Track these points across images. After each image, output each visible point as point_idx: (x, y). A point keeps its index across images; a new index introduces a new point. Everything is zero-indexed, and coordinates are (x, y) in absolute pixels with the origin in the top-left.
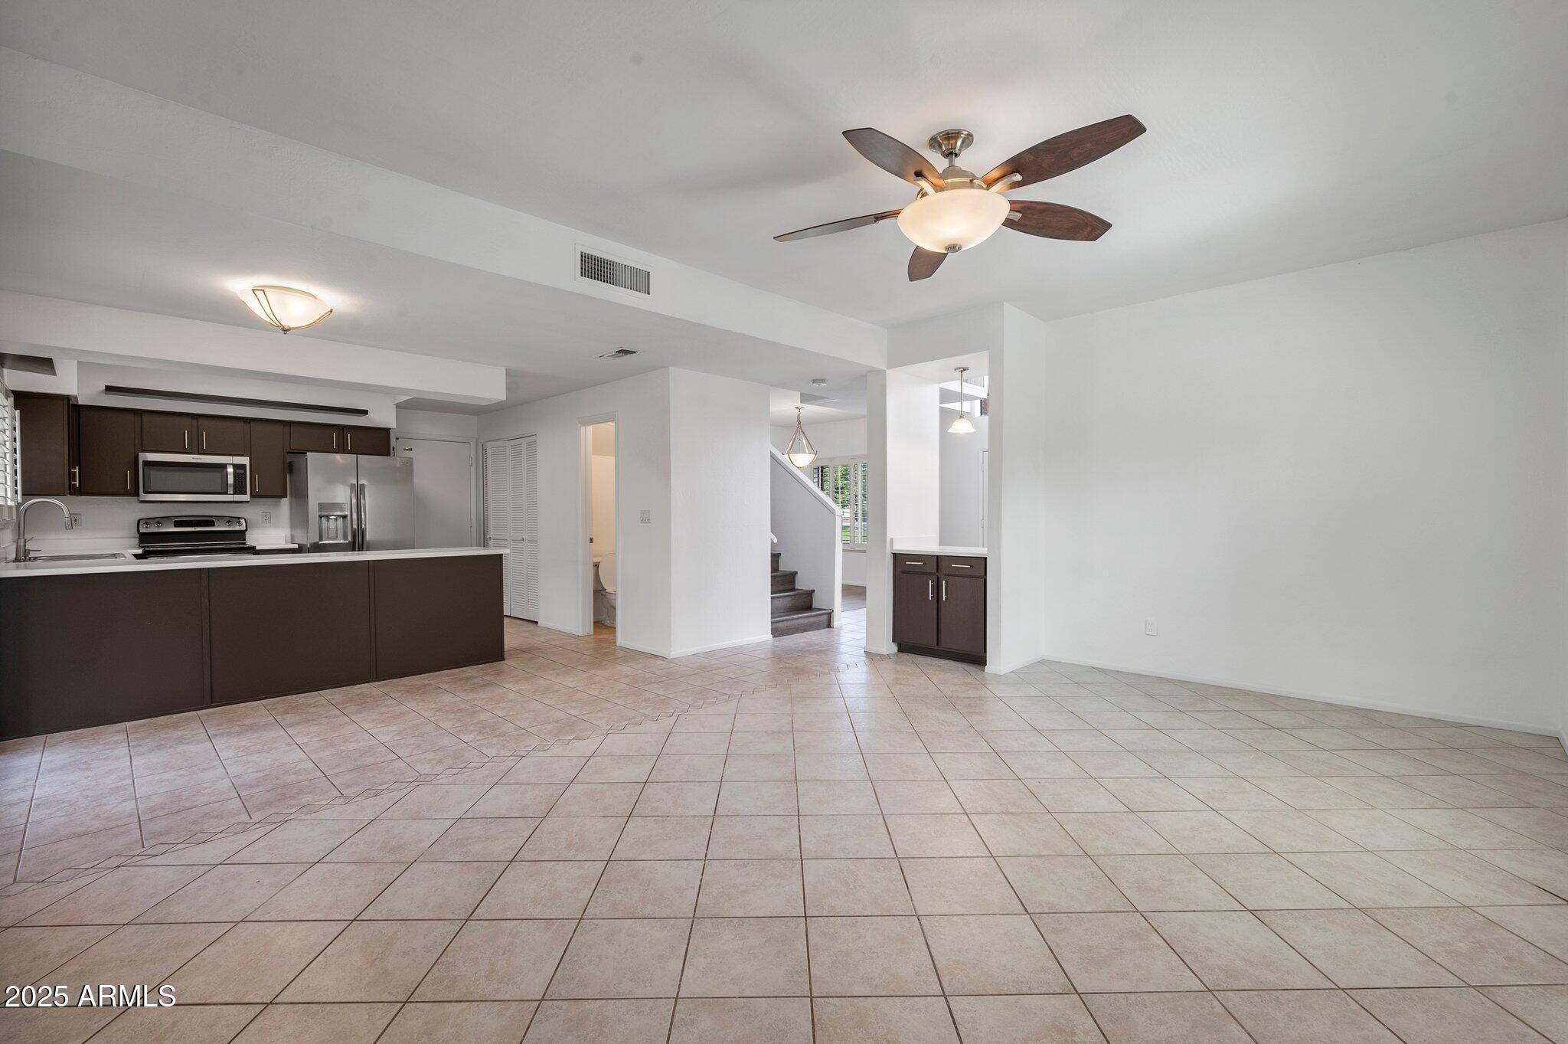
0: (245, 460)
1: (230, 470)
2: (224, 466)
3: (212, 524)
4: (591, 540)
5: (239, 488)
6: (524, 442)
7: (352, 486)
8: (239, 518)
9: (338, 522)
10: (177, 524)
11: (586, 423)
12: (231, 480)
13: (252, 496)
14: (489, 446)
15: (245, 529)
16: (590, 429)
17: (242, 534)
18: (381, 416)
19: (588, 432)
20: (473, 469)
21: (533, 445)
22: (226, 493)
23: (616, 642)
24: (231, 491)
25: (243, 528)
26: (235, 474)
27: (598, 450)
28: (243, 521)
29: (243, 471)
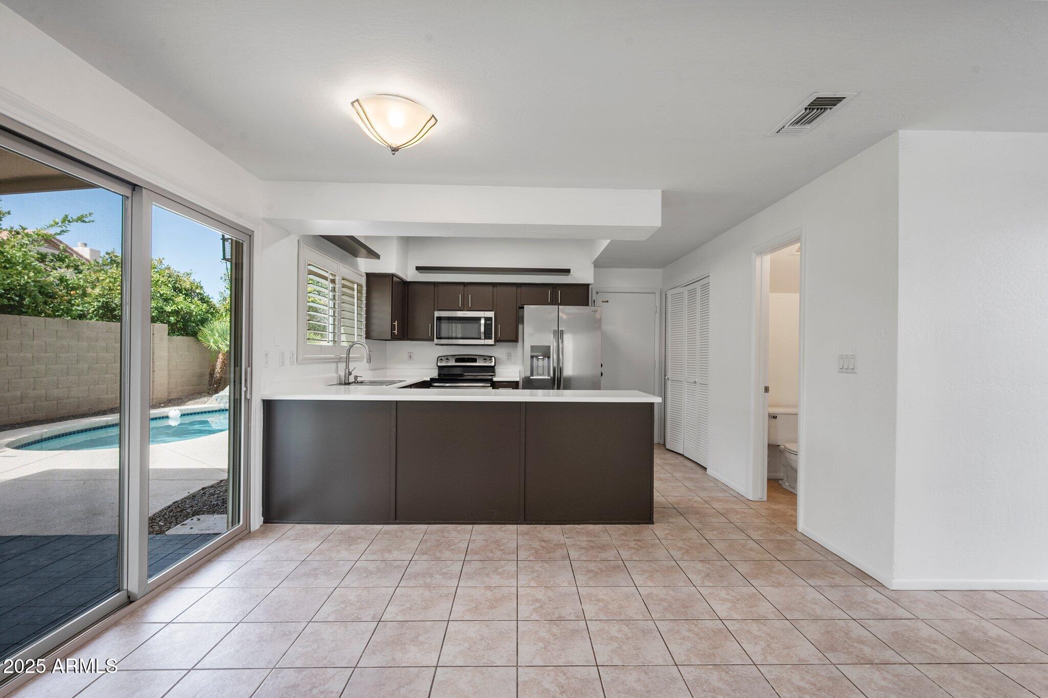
0: (491, 314)
1: (483, 321)
2: (479, 319)
3: (475, 360)
4: (767, 389)
5: (488, 336)
6: (697, 285)
7: (554, 331)
8: (491, 357)
9: (545, 361)
10: (457, 360)
11: (761, 253)
12: (482, 329)
13: (496, 341)
14: (670, 293)
15: (494, 365)
16: (767, 259)
17: (492, 369)
18: (582, 274)
19: (765, 263)
20: (658, 315)
21: (706, 287)
22: (480, 339)
23: (795, 523)
24: (483, 337)
25: (493, 364)
26: (485, 324)
27: (777, 286)
28: (493, 359)
29: (490, 322)
